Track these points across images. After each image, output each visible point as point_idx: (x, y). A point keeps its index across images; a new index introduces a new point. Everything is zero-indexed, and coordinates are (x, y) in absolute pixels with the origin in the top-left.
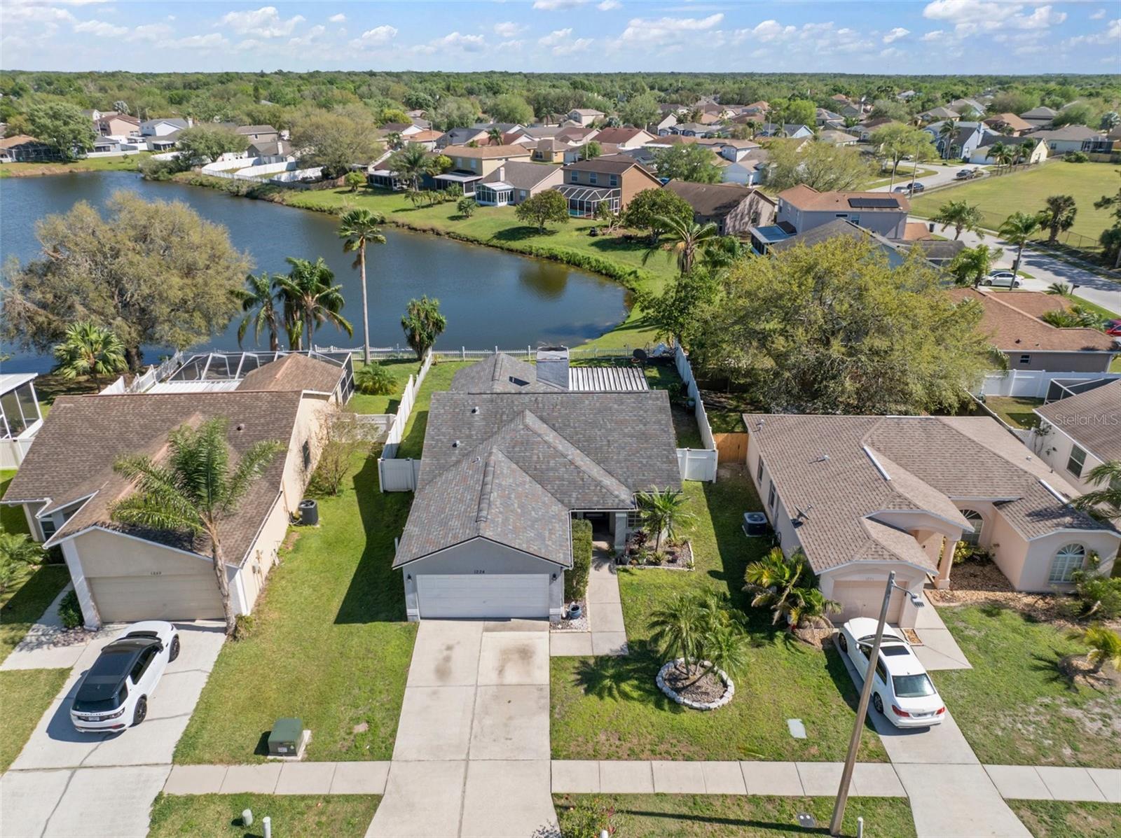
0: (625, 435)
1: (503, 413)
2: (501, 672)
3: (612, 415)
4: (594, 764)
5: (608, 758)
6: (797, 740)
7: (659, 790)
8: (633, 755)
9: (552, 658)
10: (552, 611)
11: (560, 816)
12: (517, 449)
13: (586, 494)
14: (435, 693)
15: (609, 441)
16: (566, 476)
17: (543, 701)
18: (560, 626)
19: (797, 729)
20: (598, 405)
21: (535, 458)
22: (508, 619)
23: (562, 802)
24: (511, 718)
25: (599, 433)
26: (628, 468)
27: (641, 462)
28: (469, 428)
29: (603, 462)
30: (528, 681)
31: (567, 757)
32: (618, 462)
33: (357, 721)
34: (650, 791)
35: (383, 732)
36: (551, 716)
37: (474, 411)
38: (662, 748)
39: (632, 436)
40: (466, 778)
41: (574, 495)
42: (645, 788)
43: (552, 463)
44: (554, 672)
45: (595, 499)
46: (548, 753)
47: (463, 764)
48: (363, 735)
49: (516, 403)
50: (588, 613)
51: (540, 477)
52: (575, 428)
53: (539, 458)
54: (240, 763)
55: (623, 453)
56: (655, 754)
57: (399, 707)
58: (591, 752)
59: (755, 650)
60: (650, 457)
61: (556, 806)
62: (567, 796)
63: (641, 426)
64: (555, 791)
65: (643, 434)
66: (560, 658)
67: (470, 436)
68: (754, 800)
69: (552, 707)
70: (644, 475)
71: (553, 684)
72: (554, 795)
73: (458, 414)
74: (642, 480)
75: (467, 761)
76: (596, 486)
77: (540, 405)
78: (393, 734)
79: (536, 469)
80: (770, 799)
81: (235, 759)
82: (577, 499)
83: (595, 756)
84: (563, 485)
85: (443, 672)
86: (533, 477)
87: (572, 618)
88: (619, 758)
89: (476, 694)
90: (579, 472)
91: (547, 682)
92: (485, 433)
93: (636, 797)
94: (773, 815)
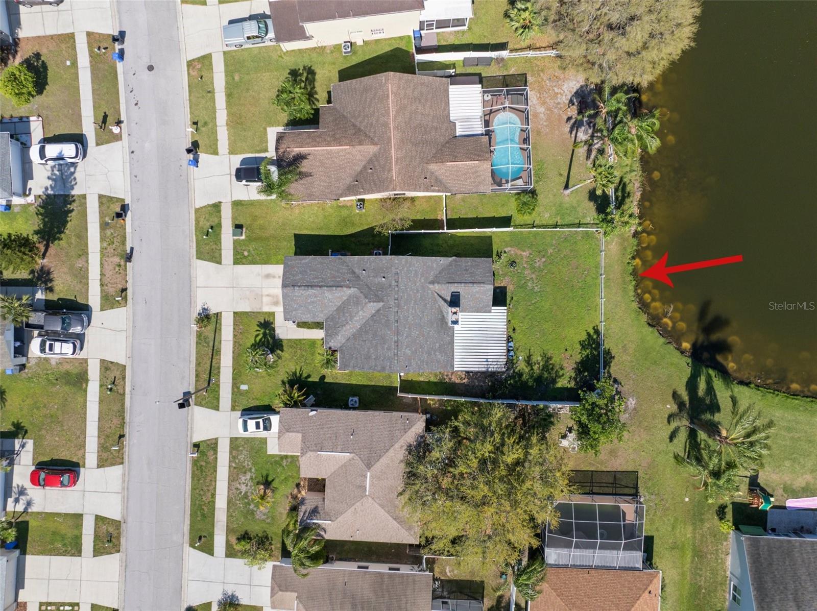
2: (268, 295)
3: (380, 344)
4: (232, 324)
5: (234, 329)
6: (240, 386)
7: (222, 342)
8: (235, 336)
9: (273, 312)
11: (215, 314)
12: (355, 299)
14: (259, 275)
16: (340, 320)
17: (255, 309)
19: (244, 387)
20: (387, 338)
24: (249, 299)
26: (351, 348)
27: (354, 354)
28: (374, 276)
29: (354, 337)
30: (264, 304)
31: (234, 317)
32: (354, 344)
33: (249, 251)
34: (222, 339)
35: (244, 260)
36: (250, 312)
37: (384, 277)
38: (237, 345)
39: (368, 352)
40: (227, 287)
41: (331, 323)
42: (223, 338)
43: (347, 315)
44: (268, 313)
46: (236, 311)
48: (243, 255)
49: (389, 298)
51: (340, 309)
52: (373, 326)
53: (350, 309)
55: (359, 347)
56: (235, 342)
57: (254, 264)
58: (236, 324)
60: (356, 358)
61: (218, 313)
62: (221, 316)
63: (374, 357)
64: (223, 313)
65: (369, 357)
66: (274, 315)
67: (369, 277)
68: (219, 368)
69: (253, 312)
70: (347, 354)
71: (263, 313)
72: (221, 313)
74: (344, 353)
75: (233, 287)
76: (335, 333)
77: (387, 310)
78: (243, 264)
79: (344, 307)
80: (219, 372)
81: (234, 218)
82: (329, 325)
84: (336, 319)
85: (268, 276)
86: (340, 307)
88: (234, 332)
89: (258, 288)
93: (221, 335)
94: (214, 372)
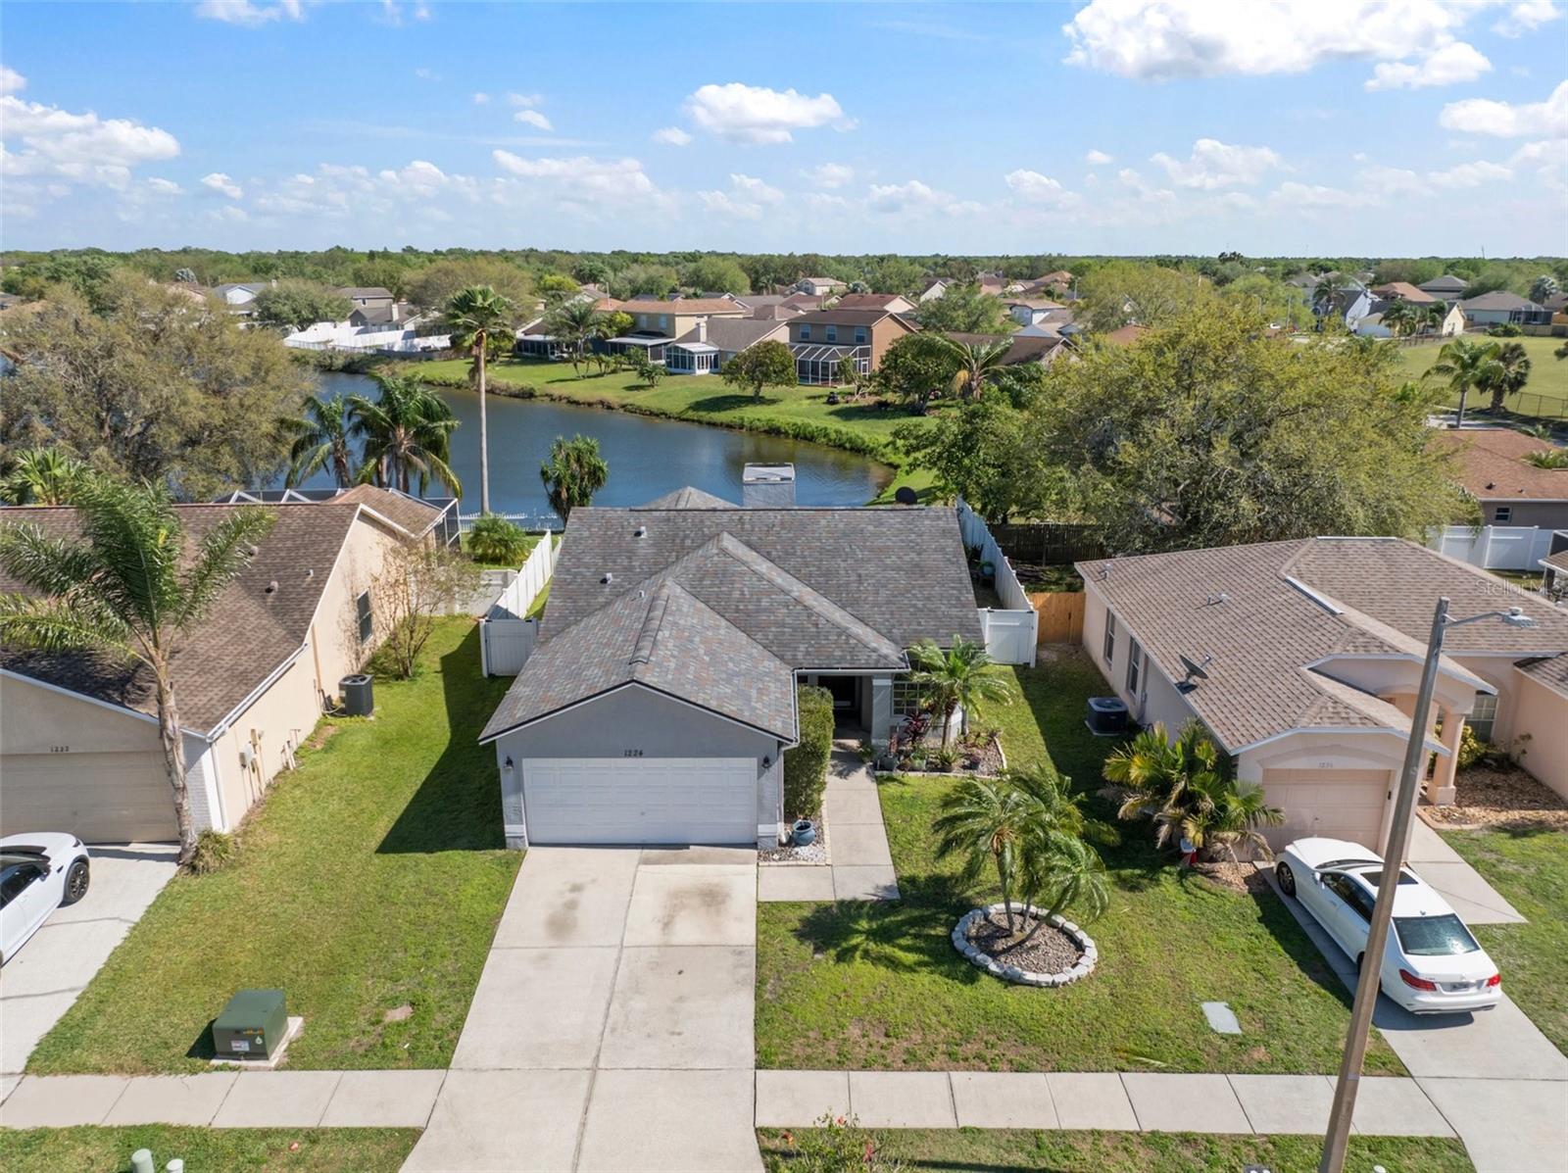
0: (886, 568)
1: (686, 537)
2: (667, 925)
3: (866, 540)
4: (838, 1077)
5: (866, 1066)
6: (1224, 1038)
7: (966, 1121)
8: (913, 1061)
9: (759, 905)
10: (763, 829)
11: (771, 1170)
12: (707, 582)
13: (823, 646)
14: (544, 958)
15: (860, 576)
16: (788, 620)
17: (743, 972)
18: (776, 857)
19: (1221, 1018)
20: (841, 525)
21: (736, 594)
22: (686, 846)
23: (776, 1143)
24: (681, 999)
25: (843, 565)
26: (892, 613)
27: (914, 606)
28: (630, 558)
29: (851, 605)
30: (717, 939)
31: (788, 1065)
32: (876, 604)
33: (394, 1002)
34: (948, 1123)
35: (439, 1020)
36: (757, 997)
37: (638, 534)
38: (970, 1049)
39: (899, 569)
40: (589, 1100)
41: (802, 648)
42: (939, 1118)
43: (765, 603)
44: (764, 926)
45: (838, 653)
46: (751, 1058)
47: (585, 1076)
48: (401, 1026)
49: (708, 523)
50: (827, 838)
51: (744, 620)
52: (805, 557)
53: (742, 593)
54: (156, 1072)
55: (884, 594)
56: (955, 1060)
57: (474, 980)
58: (833, 1056)
59: (1127, 894)
60: (928, 599)
61: (765, 1152)
62: (787, 1133)
63: (913, 555)
64: (764, 1121)
65: (917, 566)
66: (774, 905)
67: (630, 569)
68: (1155, 1140)
69: (760, 982)
70: (919, 624)
71: (762, 944)
72: (760, 1132)
73: (612, 537)
74: (915, 631)
75: (594, 1070)
76: (839, 635)
77: (747, 526)
78: (458, 1025)
79: (737, 610)
80: (1186, 1139)
81: (148, 1066)
82: (808, 653)
83: (841, 1063)
84: (784, 633)
85: (561, 925)
86: (733, 622)
87: (798, 845)
88: (887, 1067)
89: (619, 960)
90: (809, 616)
91: (753, 941)
92: (655, 564)
93: (921, 1134)
94: (1197, 1168)
